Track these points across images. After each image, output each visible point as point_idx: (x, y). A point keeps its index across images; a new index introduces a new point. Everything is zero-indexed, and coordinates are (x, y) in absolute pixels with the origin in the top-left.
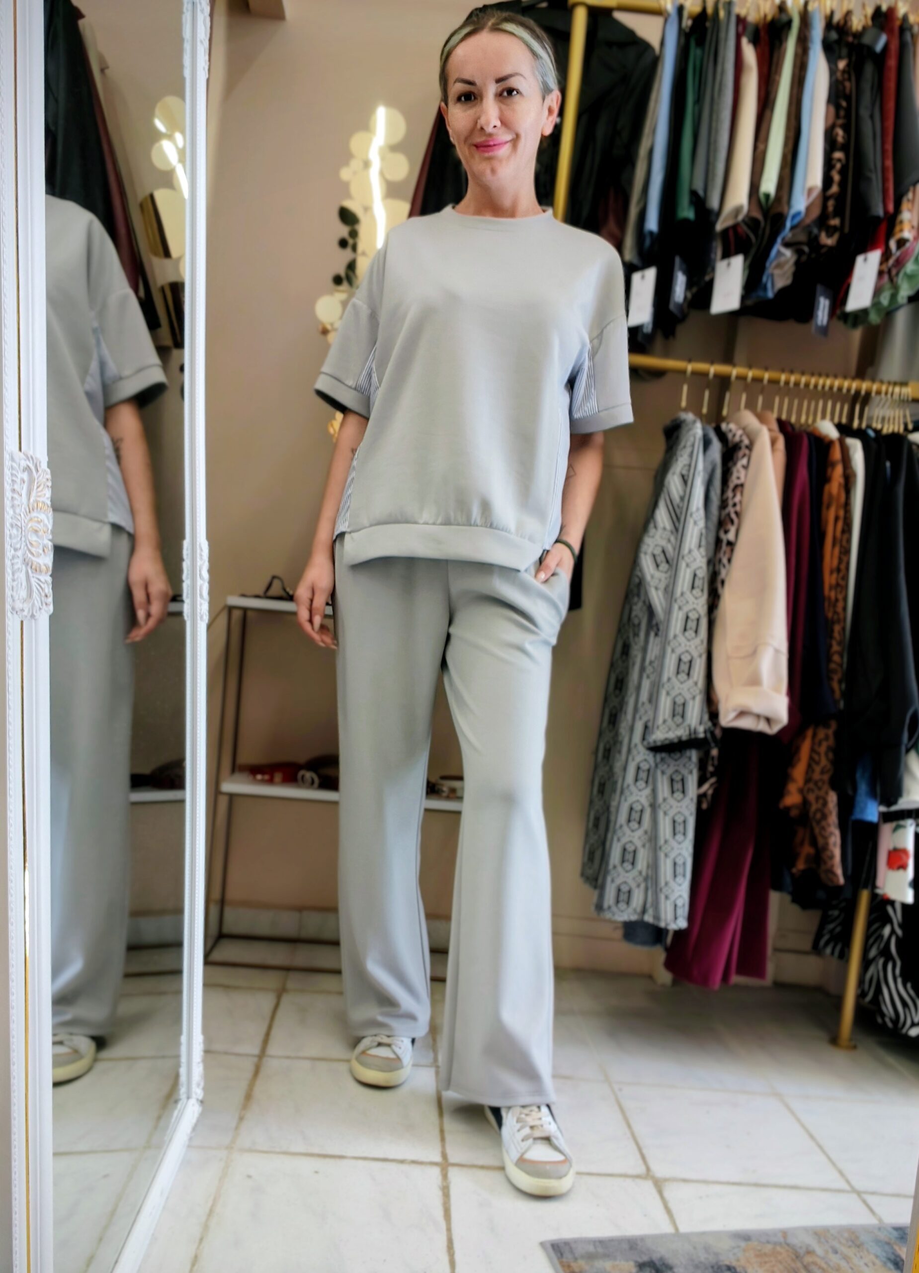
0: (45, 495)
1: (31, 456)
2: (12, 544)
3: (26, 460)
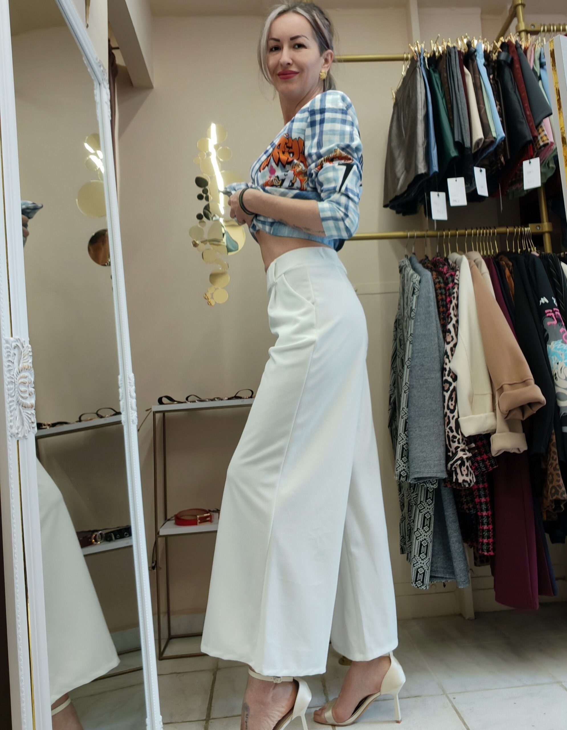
0: (28, 361)
1: (19, 339)
2: (9, 394)
3: (15, 342)
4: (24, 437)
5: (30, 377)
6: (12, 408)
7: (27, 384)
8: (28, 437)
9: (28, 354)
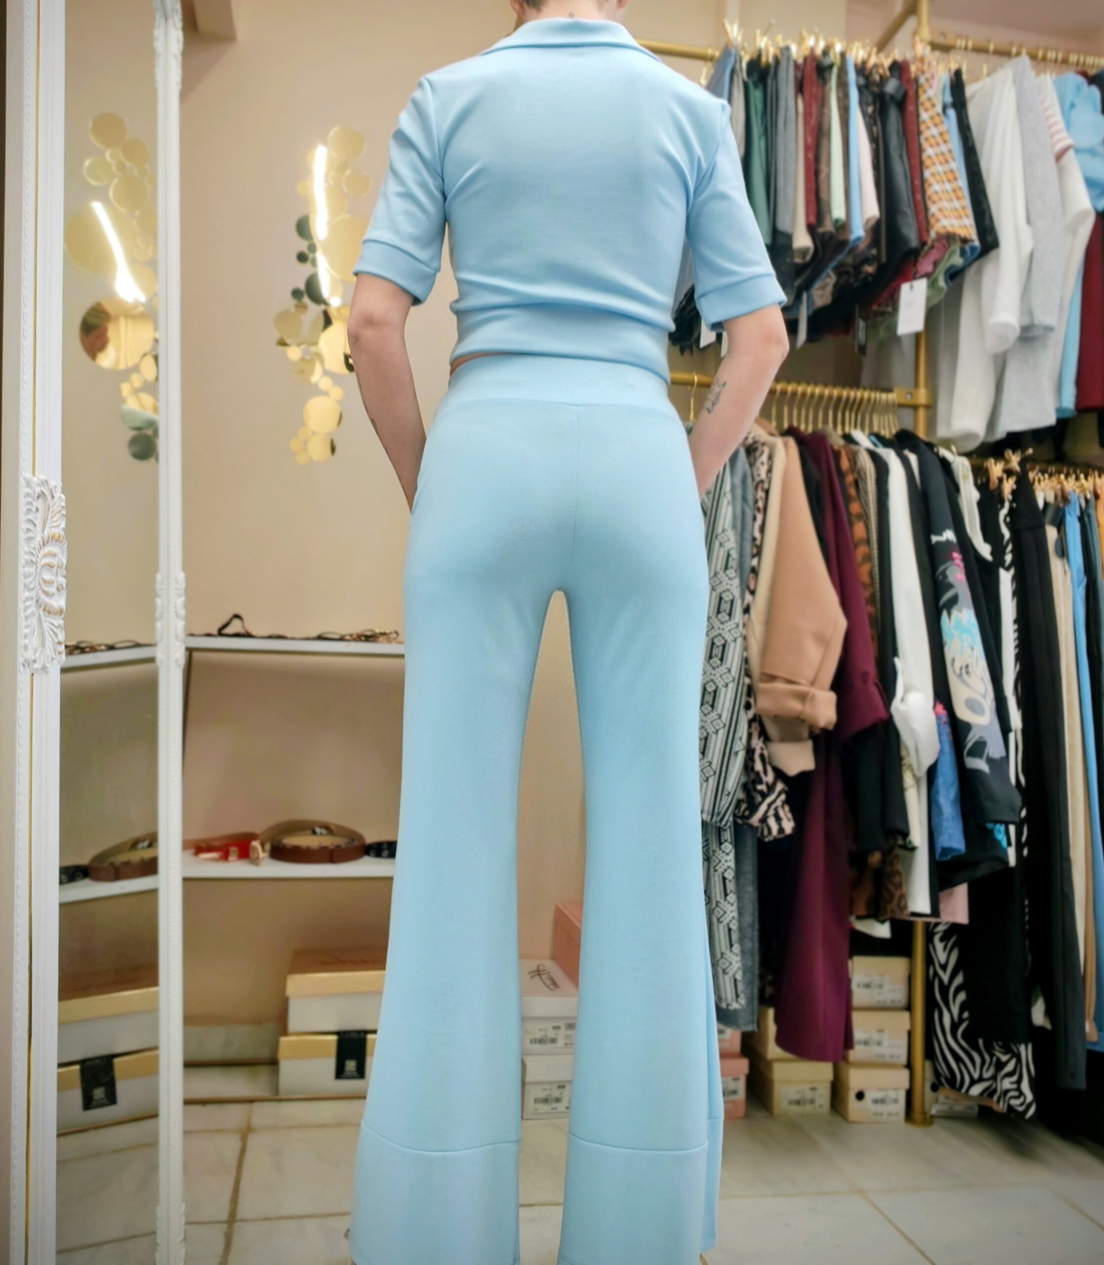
0: (60, 525)
1: (47, 482)
2: (27, 583)
3: (40, 485)
4: (44, 669)
5: (60, 556)
6: (29, 611)
7: (55, 570)
8: (50, 670)
9: (61, 511)
